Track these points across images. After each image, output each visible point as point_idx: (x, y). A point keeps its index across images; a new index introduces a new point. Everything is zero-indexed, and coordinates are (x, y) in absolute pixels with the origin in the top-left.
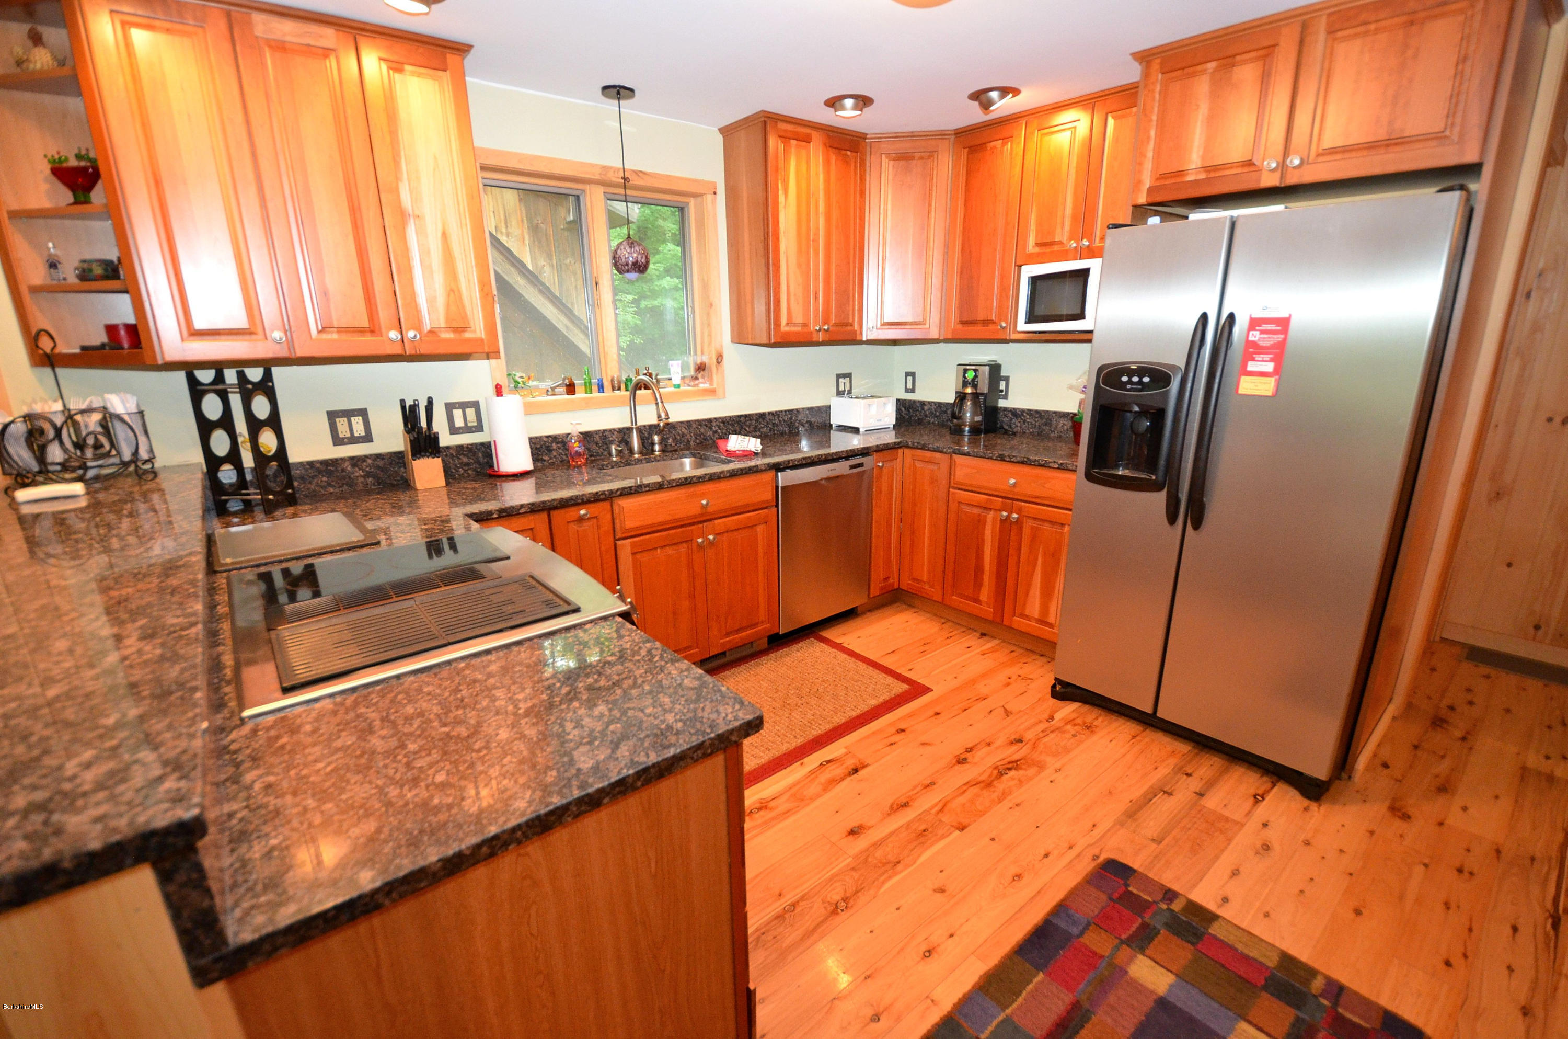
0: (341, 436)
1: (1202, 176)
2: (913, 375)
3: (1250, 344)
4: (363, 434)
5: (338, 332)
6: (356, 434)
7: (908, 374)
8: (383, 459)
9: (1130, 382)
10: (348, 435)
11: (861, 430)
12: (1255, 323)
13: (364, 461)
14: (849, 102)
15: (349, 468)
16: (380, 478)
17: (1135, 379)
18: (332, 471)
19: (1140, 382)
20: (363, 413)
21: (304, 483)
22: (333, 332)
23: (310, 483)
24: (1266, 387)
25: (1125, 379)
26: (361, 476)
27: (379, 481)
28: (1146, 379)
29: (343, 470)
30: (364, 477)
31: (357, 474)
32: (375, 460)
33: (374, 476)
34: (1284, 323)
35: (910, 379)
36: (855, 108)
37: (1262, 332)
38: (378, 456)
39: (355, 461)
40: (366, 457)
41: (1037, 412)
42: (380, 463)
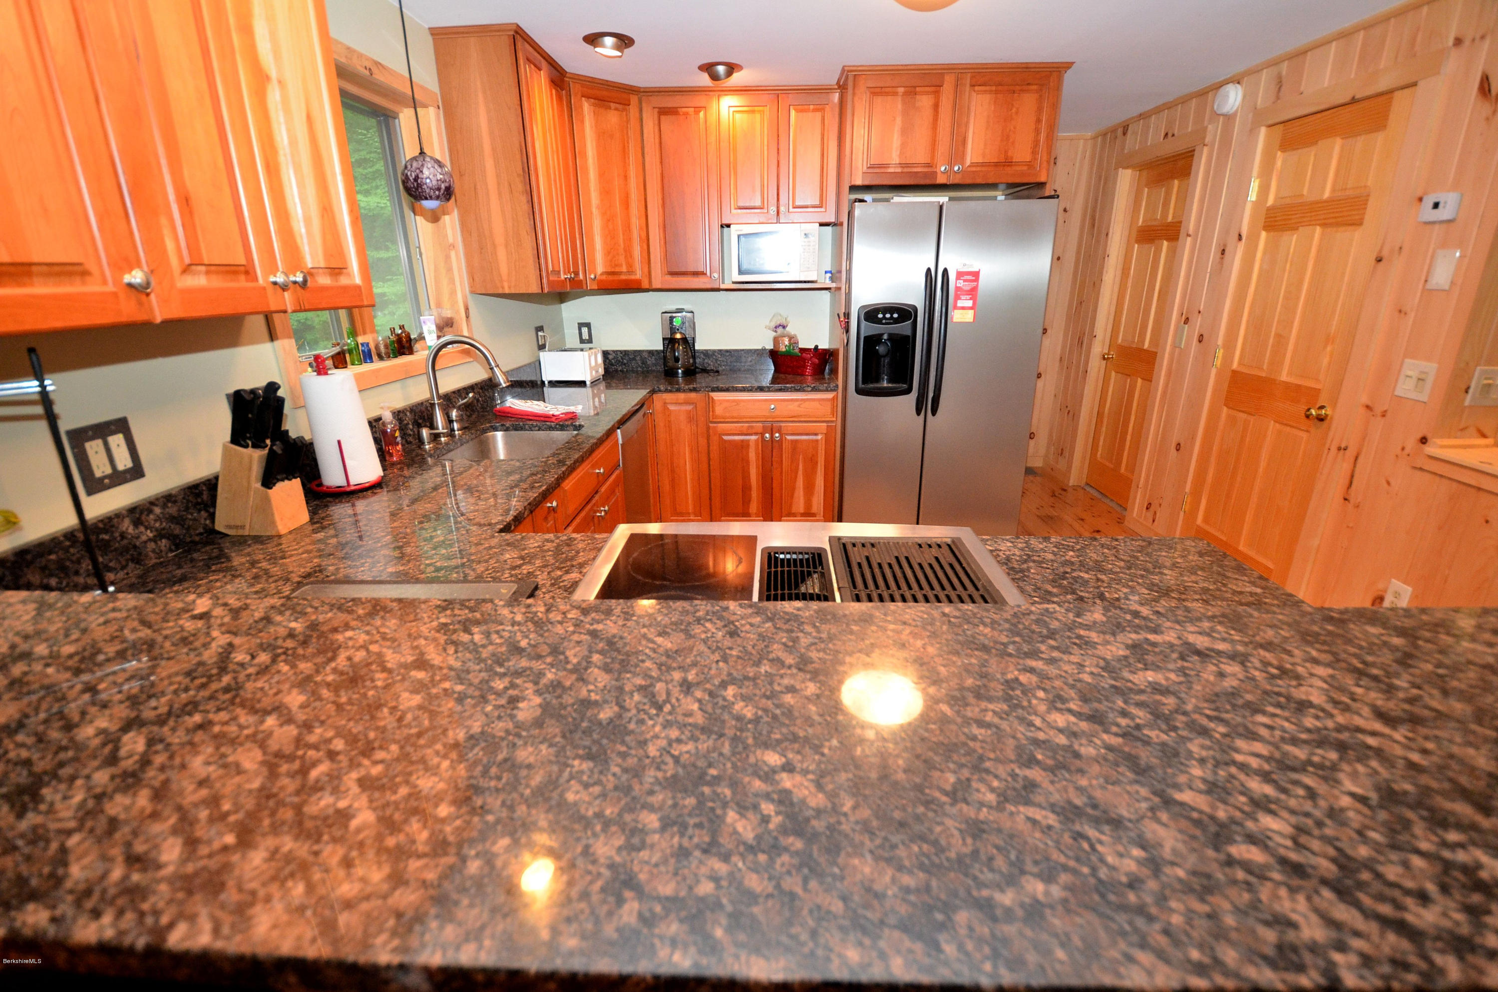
0: (98, 474)
1: (899, 170)
2: (588, 325)
3: (957, 289)
4: (130, 464)
5: (208, 273)
6: (121, 467)
7: (581, 325)
8: (175, 502)
9: (884, 318)
10: (108, 470)
11: (588, 383)
12: (960, 275)
13: (150, 511)
14: (609, 41)
15: (131, 530)
16: (177, 536)
17: (888, 316)
18: (108, 541)
19: (892, 318)
20: (121, 426)
21: (67, 575)
22: (199, 273)
23: (77, 573)
24: (968, 316)
25: (880, 316)
26: (150, 540)
27: (176, 542)
28: (895, 316)
29: (123, 536)
30: (153, 540)
31: (144, 538)
32: (164, 506)
33: (171, 537)
34: (976, 275)
35: (585, 330)
36: (618, 48)
37: (965, 281)
38: (168, 498)
39: (137, 513)
40: (152, 503)
41: (727, 351)
42: (172, 510)
